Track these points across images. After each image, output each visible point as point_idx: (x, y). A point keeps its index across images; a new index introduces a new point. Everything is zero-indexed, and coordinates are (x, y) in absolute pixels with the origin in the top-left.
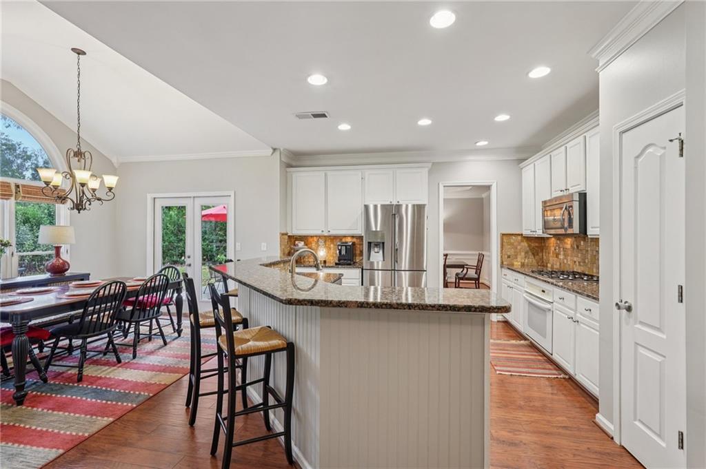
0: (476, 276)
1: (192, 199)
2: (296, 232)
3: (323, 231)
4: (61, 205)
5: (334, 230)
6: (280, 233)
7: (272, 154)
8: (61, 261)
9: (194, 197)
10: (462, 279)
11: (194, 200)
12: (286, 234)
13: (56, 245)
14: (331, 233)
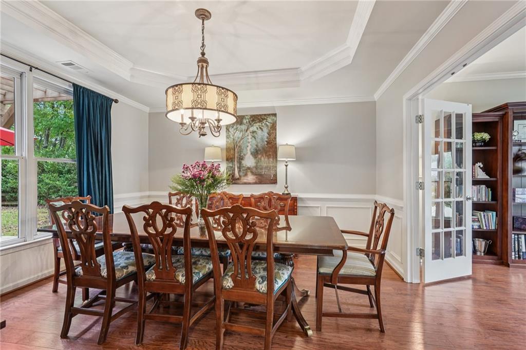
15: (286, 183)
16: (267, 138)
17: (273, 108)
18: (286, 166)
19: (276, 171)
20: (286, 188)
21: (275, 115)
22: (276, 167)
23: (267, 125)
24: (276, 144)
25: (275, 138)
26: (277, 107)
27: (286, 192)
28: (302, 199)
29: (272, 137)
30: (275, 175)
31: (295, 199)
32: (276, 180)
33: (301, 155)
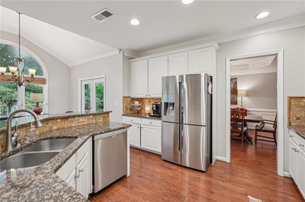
0: (273, 129)
1: (92, 80)
2: (134, 96)
3: (146, 95)
4: (45, 85)
5: (152, 94)
6: (123, 97)
7: (120, 53)
8: (39, 108)
9: (93, 79)
10: (260, 130)
11: (93, 81)
12: (129, 97)
13: (37, 102)
14: (150, 96)
15: (242, 104)
16: (233, 87)
17: (236, 76)
18: (242, 98)
19: (237, 100)
20: (242, 106)
21: (236, 79)
22: (237, 98)
23: (233, 83)
24: (237, 89)
25: (237, 87)
26: (238, 75)
27: (242, 108)
28: (249, 111)
29: (235, 87)
30: (237, 101)
31: (246, 110)
32: (237, 103)
33: (248, 94)
